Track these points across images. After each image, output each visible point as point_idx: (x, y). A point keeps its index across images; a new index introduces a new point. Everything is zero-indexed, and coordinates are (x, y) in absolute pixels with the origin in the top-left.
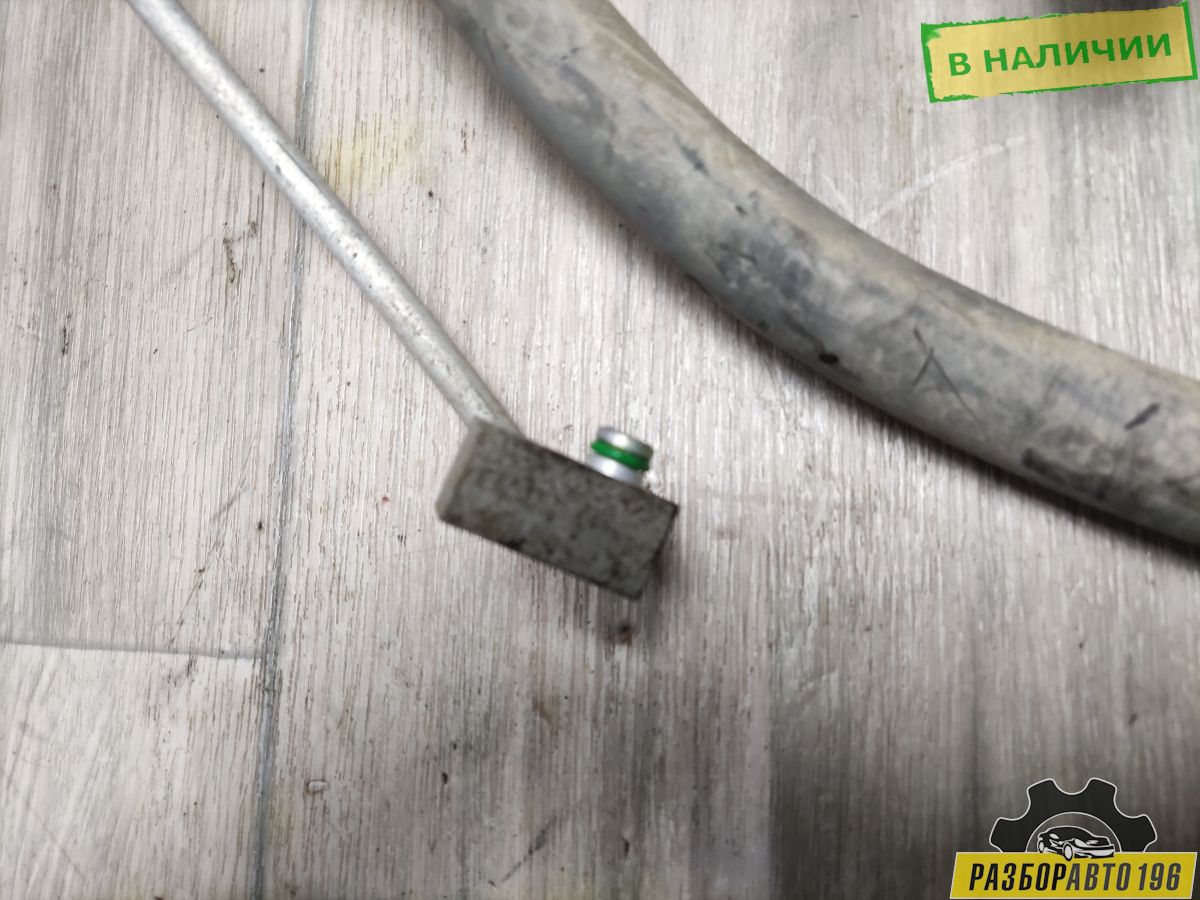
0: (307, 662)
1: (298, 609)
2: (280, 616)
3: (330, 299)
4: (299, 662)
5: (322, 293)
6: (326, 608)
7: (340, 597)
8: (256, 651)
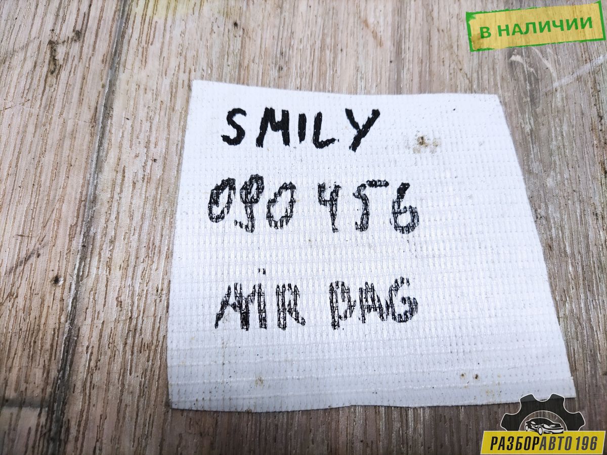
0: (97, 411)
1: (90, 360)
2: (71, 366)
3: (142, 91)
4: (88, 412)
5: (134, 87)
6: (119, 360)
7: (135, 348)
8: (43, 400)
